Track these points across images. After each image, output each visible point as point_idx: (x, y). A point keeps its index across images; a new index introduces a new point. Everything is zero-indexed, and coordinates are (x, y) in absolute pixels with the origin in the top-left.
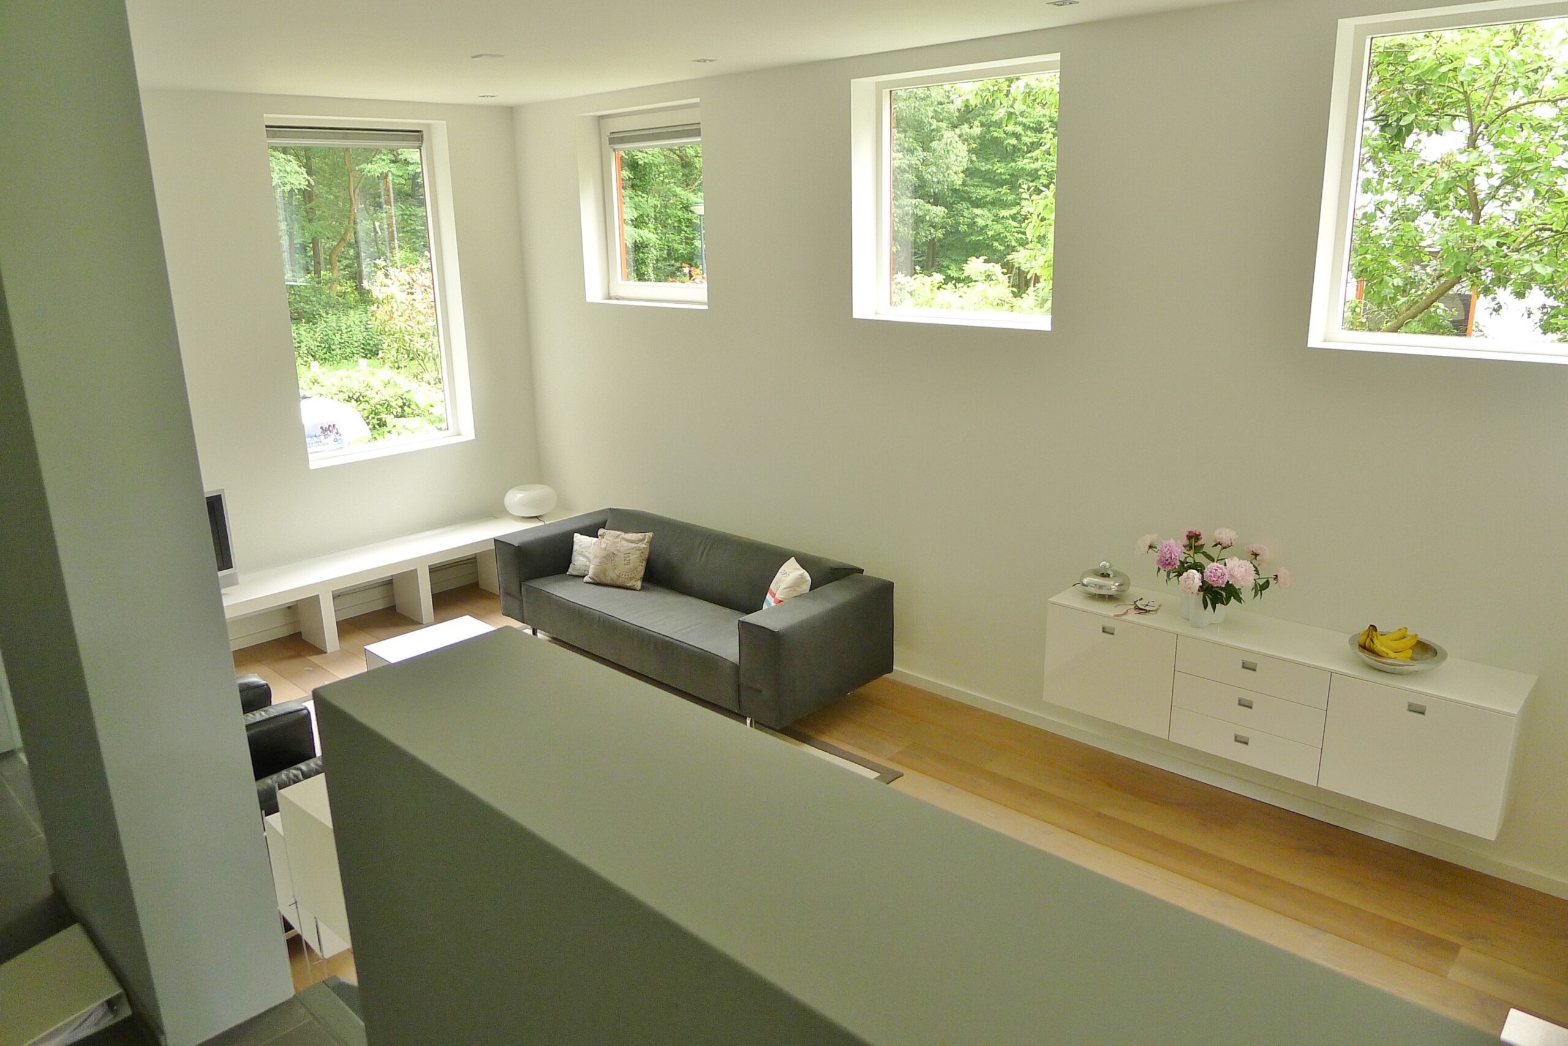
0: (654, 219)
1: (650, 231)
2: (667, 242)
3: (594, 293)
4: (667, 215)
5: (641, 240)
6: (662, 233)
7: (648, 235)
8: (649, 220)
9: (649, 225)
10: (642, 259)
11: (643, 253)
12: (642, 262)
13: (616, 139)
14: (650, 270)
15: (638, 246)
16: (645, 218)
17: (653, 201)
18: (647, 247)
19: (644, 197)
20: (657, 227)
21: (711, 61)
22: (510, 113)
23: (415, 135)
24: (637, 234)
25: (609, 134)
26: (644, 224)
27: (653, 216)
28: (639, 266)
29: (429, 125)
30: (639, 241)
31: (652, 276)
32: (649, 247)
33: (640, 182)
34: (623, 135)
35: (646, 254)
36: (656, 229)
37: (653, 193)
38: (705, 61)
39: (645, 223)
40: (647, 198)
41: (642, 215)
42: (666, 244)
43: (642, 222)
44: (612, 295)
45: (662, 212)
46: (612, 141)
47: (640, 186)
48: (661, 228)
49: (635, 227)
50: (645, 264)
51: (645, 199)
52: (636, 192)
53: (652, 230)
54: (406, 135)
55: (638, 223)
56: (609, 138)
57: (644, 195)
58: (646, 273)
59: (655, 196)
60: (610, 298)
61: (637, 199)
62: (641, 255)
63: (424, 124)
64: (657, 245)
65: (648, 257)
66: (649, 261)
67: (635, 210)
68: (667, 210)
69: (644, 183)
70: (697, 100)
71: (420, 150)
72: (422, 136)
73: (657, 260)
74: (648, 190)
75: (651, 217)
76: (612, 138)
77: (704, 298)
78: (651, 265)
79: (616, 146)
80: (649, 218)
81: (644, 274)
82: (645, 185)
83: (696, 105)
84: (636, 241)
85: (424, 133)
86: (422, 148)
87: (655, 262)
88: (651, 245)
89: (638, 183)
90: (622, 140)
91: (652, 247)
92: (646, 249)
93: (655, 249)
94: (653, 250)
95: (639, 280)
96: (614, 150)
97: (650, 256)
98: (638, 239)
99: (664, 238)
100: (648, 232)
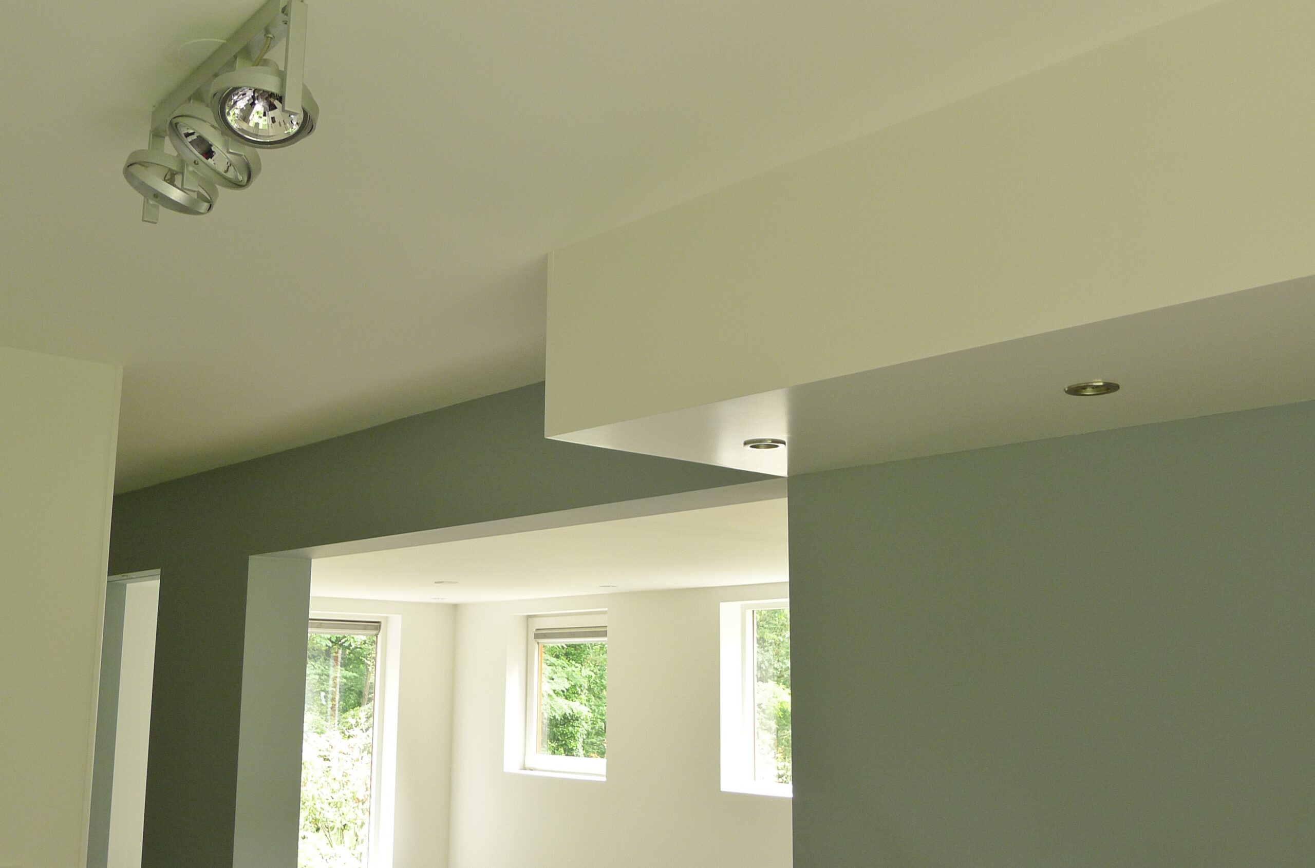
0: (588, 690)
1: (581, 704)
2: (600, 715)
3: (512, 765)
4: (602, 686)
5: (571, 713)
6: (595, 705)
7: (579, 707)
8: (582, 690)
9: (581, 696)
10: (572, 733)
11: (573, 726)
12: (571, 737)
13: (541, 635)
14: (580, 745)
15: (568, 719)
16: (577, 688)
17: (586, 671)
18: (578, 720)
19: (577, 667)
20: (590, 699)
21: (613, 586)
22: (455, 607)
23: (374, 625)
24: (567, 706)
25: (534, 630)
26: (576, 695)
27: (586, 687)
28: (567, 740)
29: (387, 618)
30: (569, 714)
31: (582, 752)
32: (580, 720)
33: (575, 650)
34: (547, 632)
35: (576, 728)
36: (588, 701)
37: (587, 663)
38: (609, 587)
39: (577, 693)
40: (581, 668)
41: (574, 686)
42: (599, 717)
43: (574, 693)
44: (527, 765)
45: (597, 683)
46: (537, 636)
47: (574, 654)
48: (594, 700)
49: (566, 698)
50: (575, 739)
51: (579, 669)
52: (569, 661)
53: (584, 702)
54: (368, 625)
55: (570, 694)
56: (535, 634)
57: (577, 665)
58: (574, 748)
59: (589, 666)
60: (525, 769)
61: (569, 669)
62: (570, 728)
63: (382, 617)
64: (588, 718)
65: (578, 731)
66: (579, 736)
67: (566, 680)
68: (603, 680)
69: (579, 651)
70: (606, 609)
71: (377, 637)
72: (380, 626)
73: (588, 734)
74: (582, 659)
75: (584, 687)
76: (537, 634)
77: (603, 771)
78: (581, 740)
79: (540, 641)
80: (582, 688)
81: (572, 749)
82: (579, 654)
83: (604, 613)
84: (565, 714)
85: (382, 624)
86: (378, 636)
87: (585, 737)
88: (582, 718)
89: (573, 652)
90: (545, 636)
91: (583, 720)
92: (577, 722)
93: (586, 723)
94: (583, 723)
95: (567, 755)
96: (538, 643)
97: (580, 730)
98: (568, 712)
99: (597, 711)
100: (579, 704)
